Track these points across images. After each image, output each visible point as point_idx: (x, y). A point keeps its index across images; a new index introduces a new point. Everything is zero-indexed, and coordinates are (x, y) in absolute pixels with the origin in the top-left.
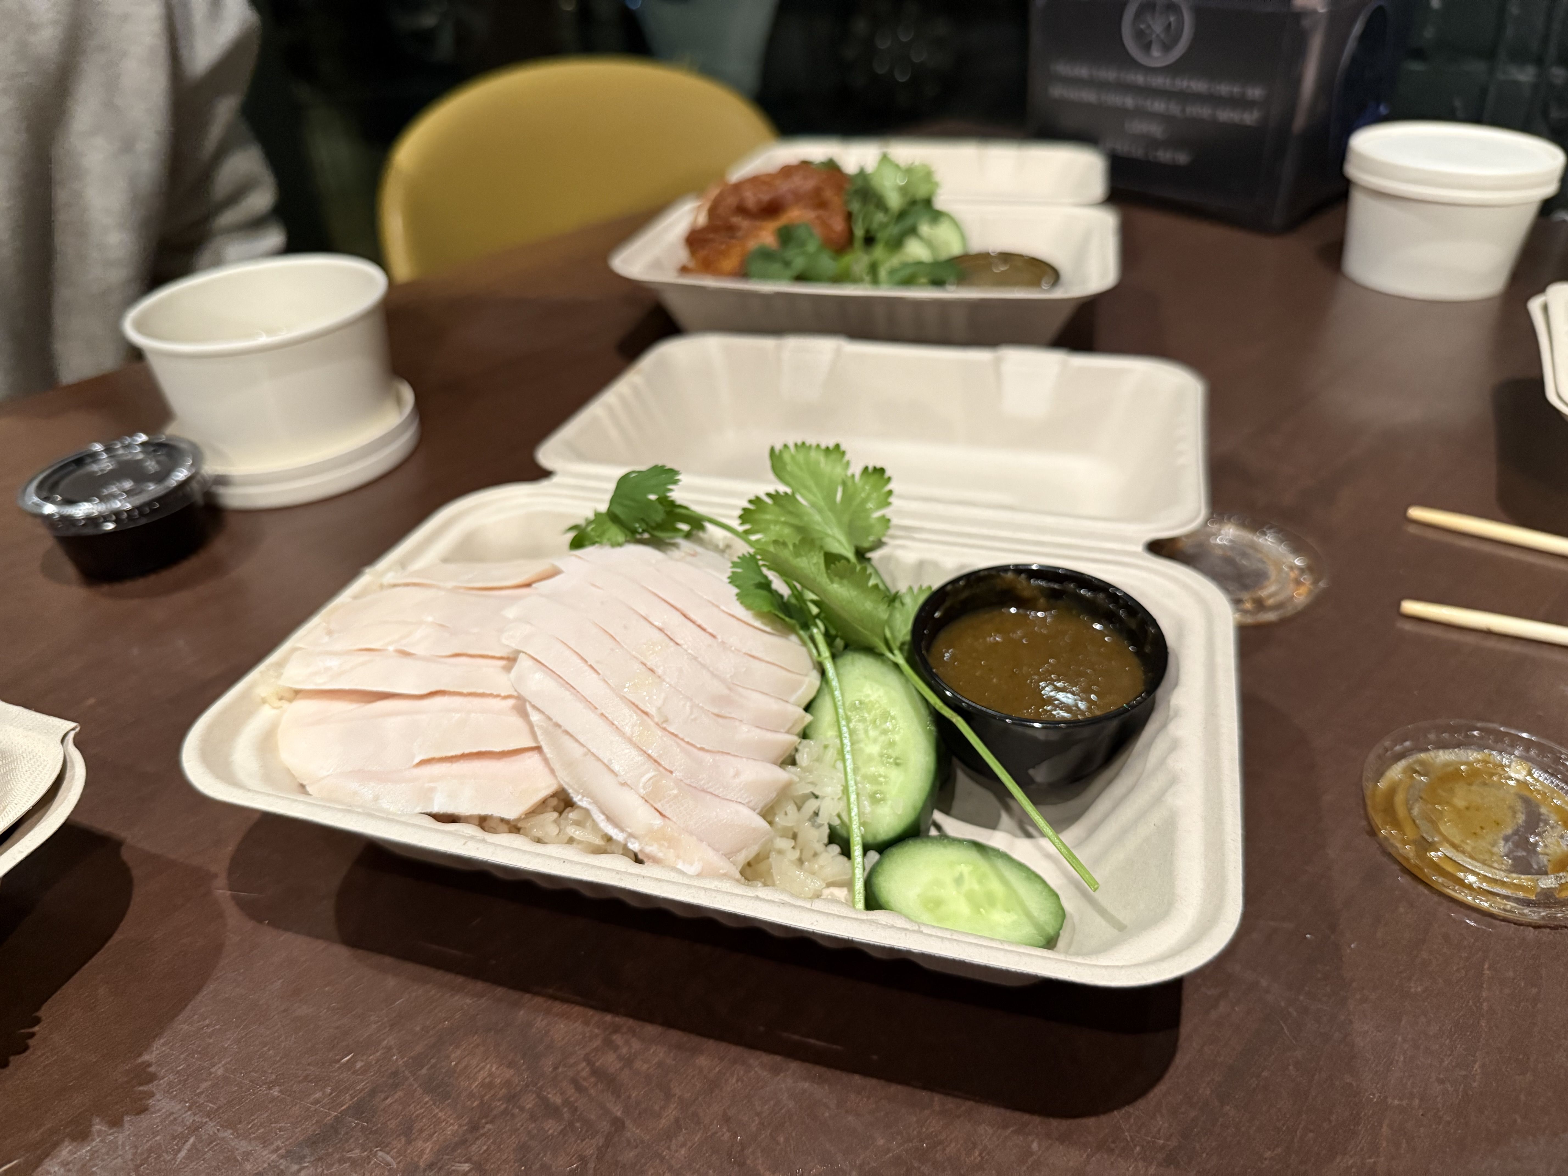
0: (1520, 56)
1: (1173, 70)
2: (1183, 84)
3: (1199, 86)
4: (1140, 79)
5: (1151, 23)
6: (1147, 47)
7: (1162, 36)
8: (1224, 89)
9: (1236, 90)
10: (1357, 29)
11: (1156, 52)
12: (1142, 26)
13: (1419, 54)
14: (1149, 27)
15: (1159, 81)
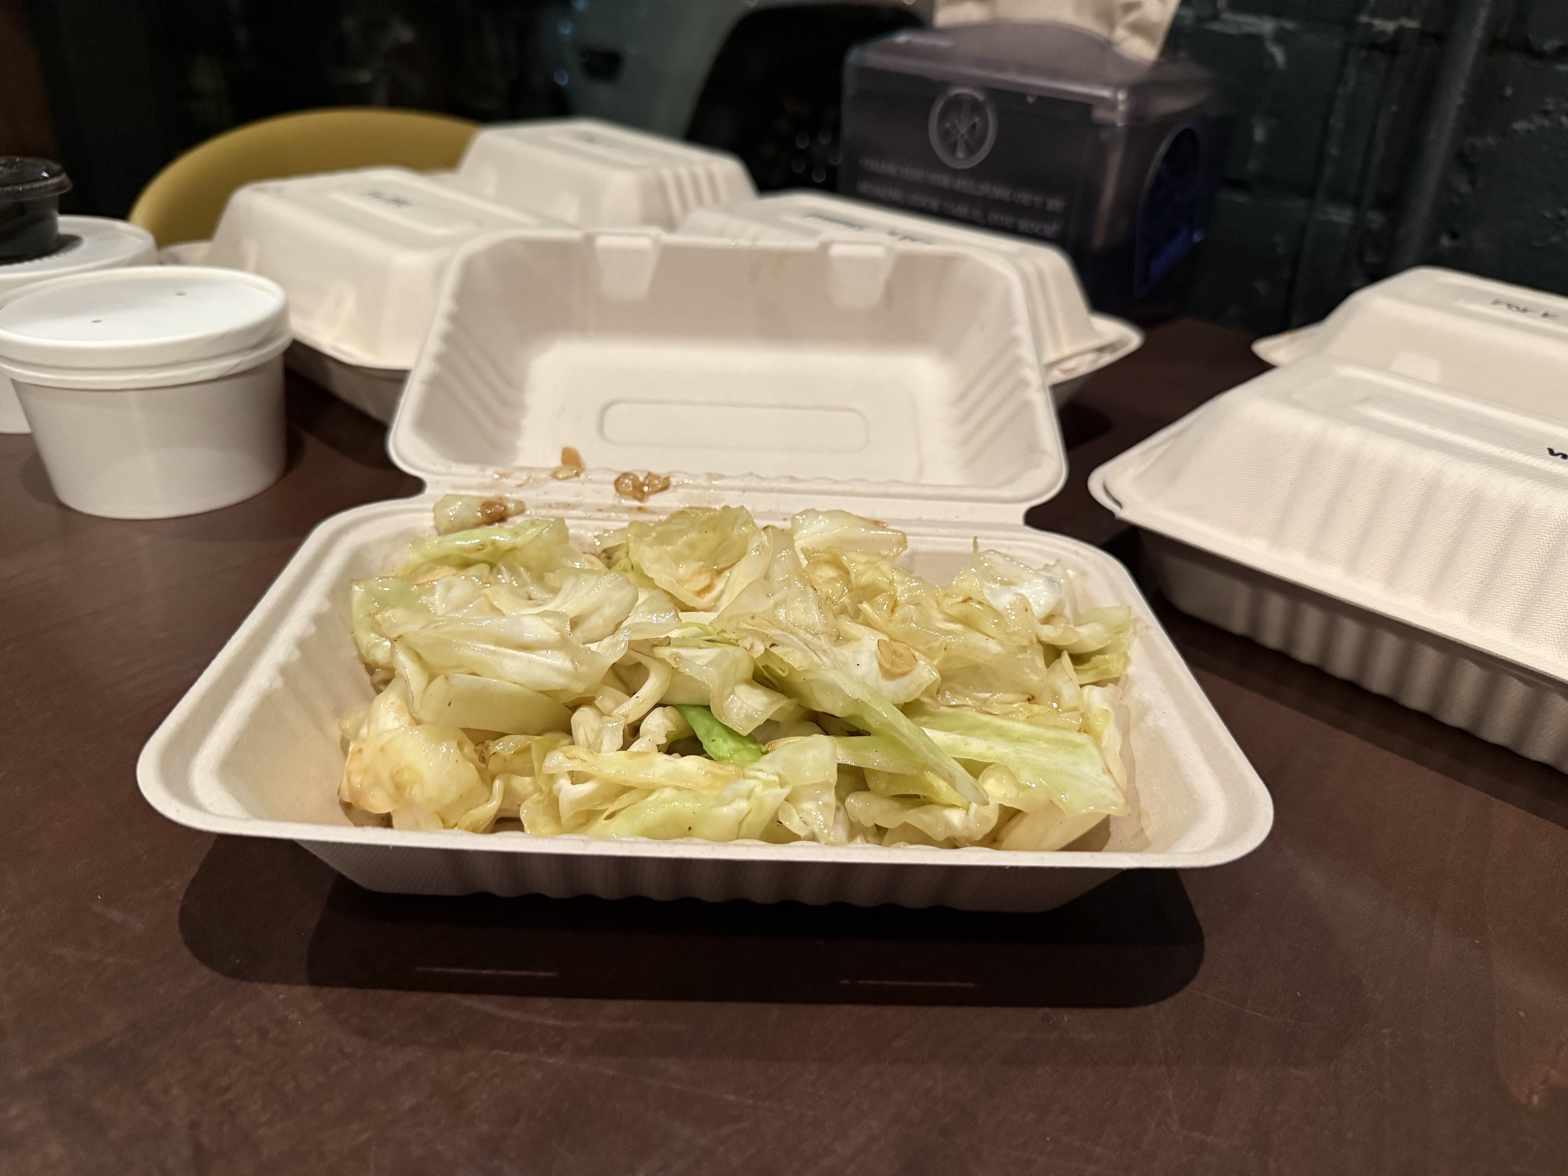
0: (1338, 196)
1: (975, 173)
2: (985, 189)
3: (1001, 192)
4: (945, 181)
5: (956, 122)
6: (952, 148)
7: (966, 137)
8: (1025, 197)
9: (1038, 199)
10: (1163, 149)
11: (960, 154)
12: (948, 125)
13: (1240, 185)
14: (954, 126)
15: (962, 184)
